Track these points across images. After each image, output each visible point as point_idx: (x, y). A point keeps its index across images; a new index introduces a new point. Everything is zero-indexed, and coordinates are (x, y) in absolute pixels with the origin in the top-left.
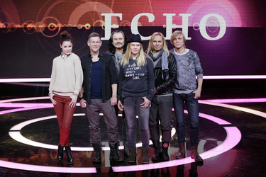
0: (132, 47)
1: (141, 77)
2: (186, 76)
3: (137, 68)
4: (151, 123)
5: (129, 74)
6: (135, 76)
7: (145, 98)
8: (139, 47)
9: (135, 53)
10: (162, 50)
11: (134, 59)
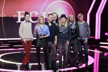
0: (62, 20)
1: (66, 32)
2: (83, 32)
3: (65, 28)
4: (68, 52)
5: (61, 31)
6: (64, 32)
7: (67, 41)
8: (65, 20)
9: (63, 22)
10: (73, 21)
11: (63, 24)
